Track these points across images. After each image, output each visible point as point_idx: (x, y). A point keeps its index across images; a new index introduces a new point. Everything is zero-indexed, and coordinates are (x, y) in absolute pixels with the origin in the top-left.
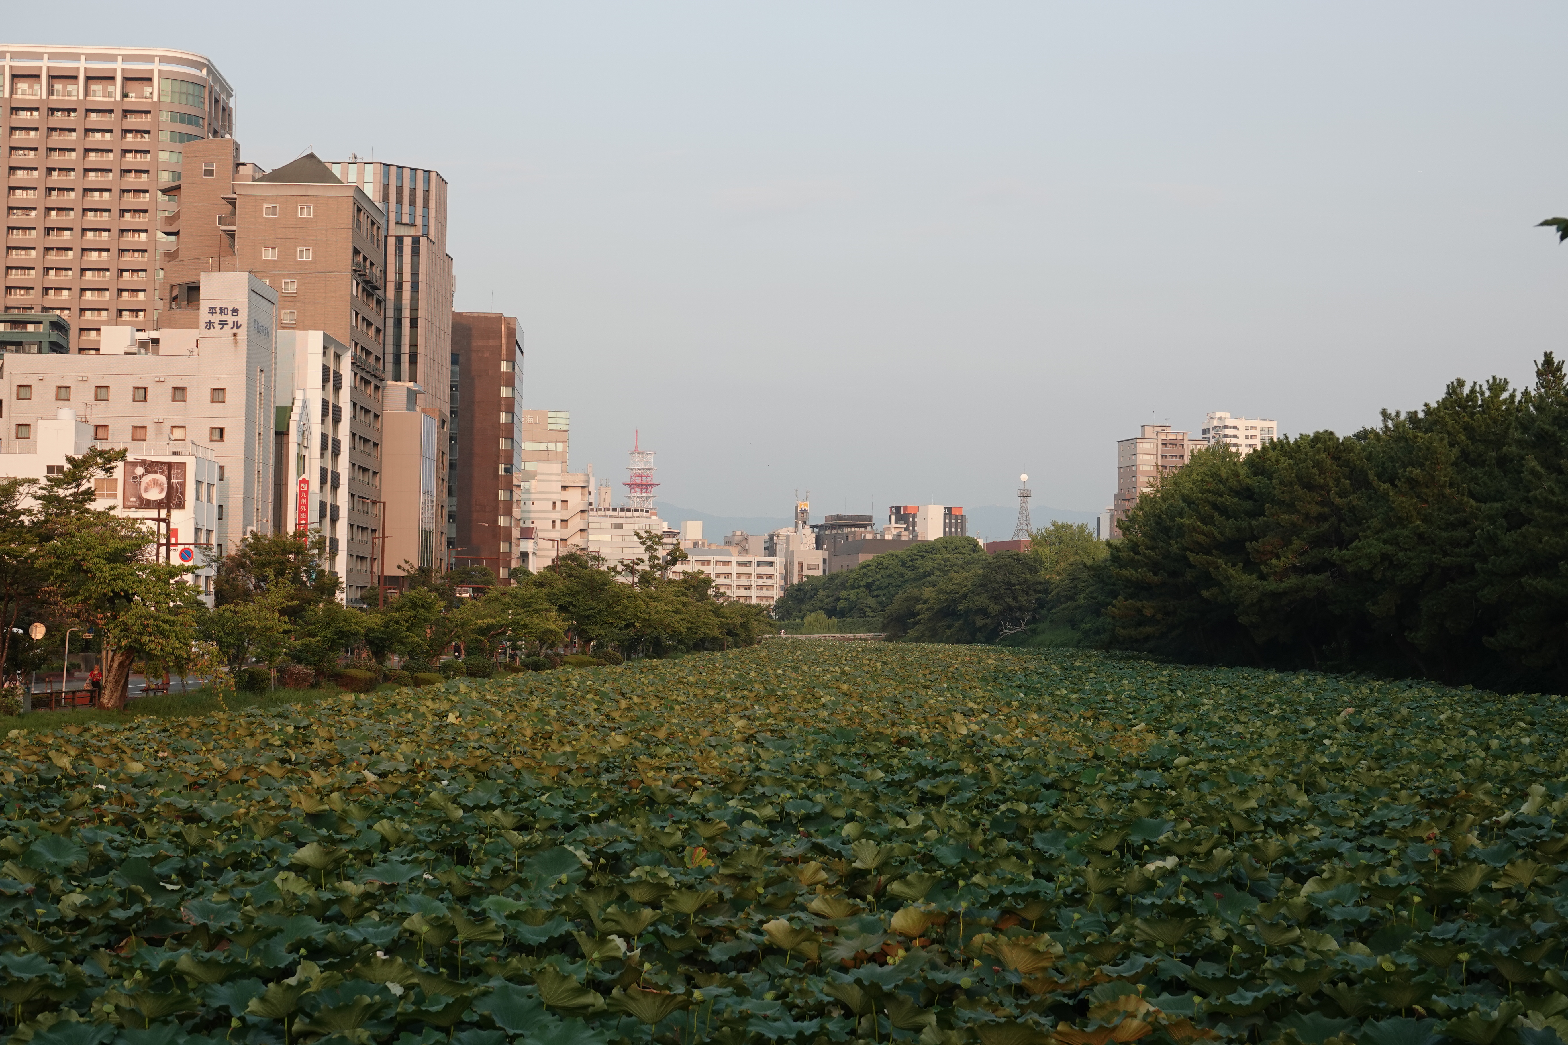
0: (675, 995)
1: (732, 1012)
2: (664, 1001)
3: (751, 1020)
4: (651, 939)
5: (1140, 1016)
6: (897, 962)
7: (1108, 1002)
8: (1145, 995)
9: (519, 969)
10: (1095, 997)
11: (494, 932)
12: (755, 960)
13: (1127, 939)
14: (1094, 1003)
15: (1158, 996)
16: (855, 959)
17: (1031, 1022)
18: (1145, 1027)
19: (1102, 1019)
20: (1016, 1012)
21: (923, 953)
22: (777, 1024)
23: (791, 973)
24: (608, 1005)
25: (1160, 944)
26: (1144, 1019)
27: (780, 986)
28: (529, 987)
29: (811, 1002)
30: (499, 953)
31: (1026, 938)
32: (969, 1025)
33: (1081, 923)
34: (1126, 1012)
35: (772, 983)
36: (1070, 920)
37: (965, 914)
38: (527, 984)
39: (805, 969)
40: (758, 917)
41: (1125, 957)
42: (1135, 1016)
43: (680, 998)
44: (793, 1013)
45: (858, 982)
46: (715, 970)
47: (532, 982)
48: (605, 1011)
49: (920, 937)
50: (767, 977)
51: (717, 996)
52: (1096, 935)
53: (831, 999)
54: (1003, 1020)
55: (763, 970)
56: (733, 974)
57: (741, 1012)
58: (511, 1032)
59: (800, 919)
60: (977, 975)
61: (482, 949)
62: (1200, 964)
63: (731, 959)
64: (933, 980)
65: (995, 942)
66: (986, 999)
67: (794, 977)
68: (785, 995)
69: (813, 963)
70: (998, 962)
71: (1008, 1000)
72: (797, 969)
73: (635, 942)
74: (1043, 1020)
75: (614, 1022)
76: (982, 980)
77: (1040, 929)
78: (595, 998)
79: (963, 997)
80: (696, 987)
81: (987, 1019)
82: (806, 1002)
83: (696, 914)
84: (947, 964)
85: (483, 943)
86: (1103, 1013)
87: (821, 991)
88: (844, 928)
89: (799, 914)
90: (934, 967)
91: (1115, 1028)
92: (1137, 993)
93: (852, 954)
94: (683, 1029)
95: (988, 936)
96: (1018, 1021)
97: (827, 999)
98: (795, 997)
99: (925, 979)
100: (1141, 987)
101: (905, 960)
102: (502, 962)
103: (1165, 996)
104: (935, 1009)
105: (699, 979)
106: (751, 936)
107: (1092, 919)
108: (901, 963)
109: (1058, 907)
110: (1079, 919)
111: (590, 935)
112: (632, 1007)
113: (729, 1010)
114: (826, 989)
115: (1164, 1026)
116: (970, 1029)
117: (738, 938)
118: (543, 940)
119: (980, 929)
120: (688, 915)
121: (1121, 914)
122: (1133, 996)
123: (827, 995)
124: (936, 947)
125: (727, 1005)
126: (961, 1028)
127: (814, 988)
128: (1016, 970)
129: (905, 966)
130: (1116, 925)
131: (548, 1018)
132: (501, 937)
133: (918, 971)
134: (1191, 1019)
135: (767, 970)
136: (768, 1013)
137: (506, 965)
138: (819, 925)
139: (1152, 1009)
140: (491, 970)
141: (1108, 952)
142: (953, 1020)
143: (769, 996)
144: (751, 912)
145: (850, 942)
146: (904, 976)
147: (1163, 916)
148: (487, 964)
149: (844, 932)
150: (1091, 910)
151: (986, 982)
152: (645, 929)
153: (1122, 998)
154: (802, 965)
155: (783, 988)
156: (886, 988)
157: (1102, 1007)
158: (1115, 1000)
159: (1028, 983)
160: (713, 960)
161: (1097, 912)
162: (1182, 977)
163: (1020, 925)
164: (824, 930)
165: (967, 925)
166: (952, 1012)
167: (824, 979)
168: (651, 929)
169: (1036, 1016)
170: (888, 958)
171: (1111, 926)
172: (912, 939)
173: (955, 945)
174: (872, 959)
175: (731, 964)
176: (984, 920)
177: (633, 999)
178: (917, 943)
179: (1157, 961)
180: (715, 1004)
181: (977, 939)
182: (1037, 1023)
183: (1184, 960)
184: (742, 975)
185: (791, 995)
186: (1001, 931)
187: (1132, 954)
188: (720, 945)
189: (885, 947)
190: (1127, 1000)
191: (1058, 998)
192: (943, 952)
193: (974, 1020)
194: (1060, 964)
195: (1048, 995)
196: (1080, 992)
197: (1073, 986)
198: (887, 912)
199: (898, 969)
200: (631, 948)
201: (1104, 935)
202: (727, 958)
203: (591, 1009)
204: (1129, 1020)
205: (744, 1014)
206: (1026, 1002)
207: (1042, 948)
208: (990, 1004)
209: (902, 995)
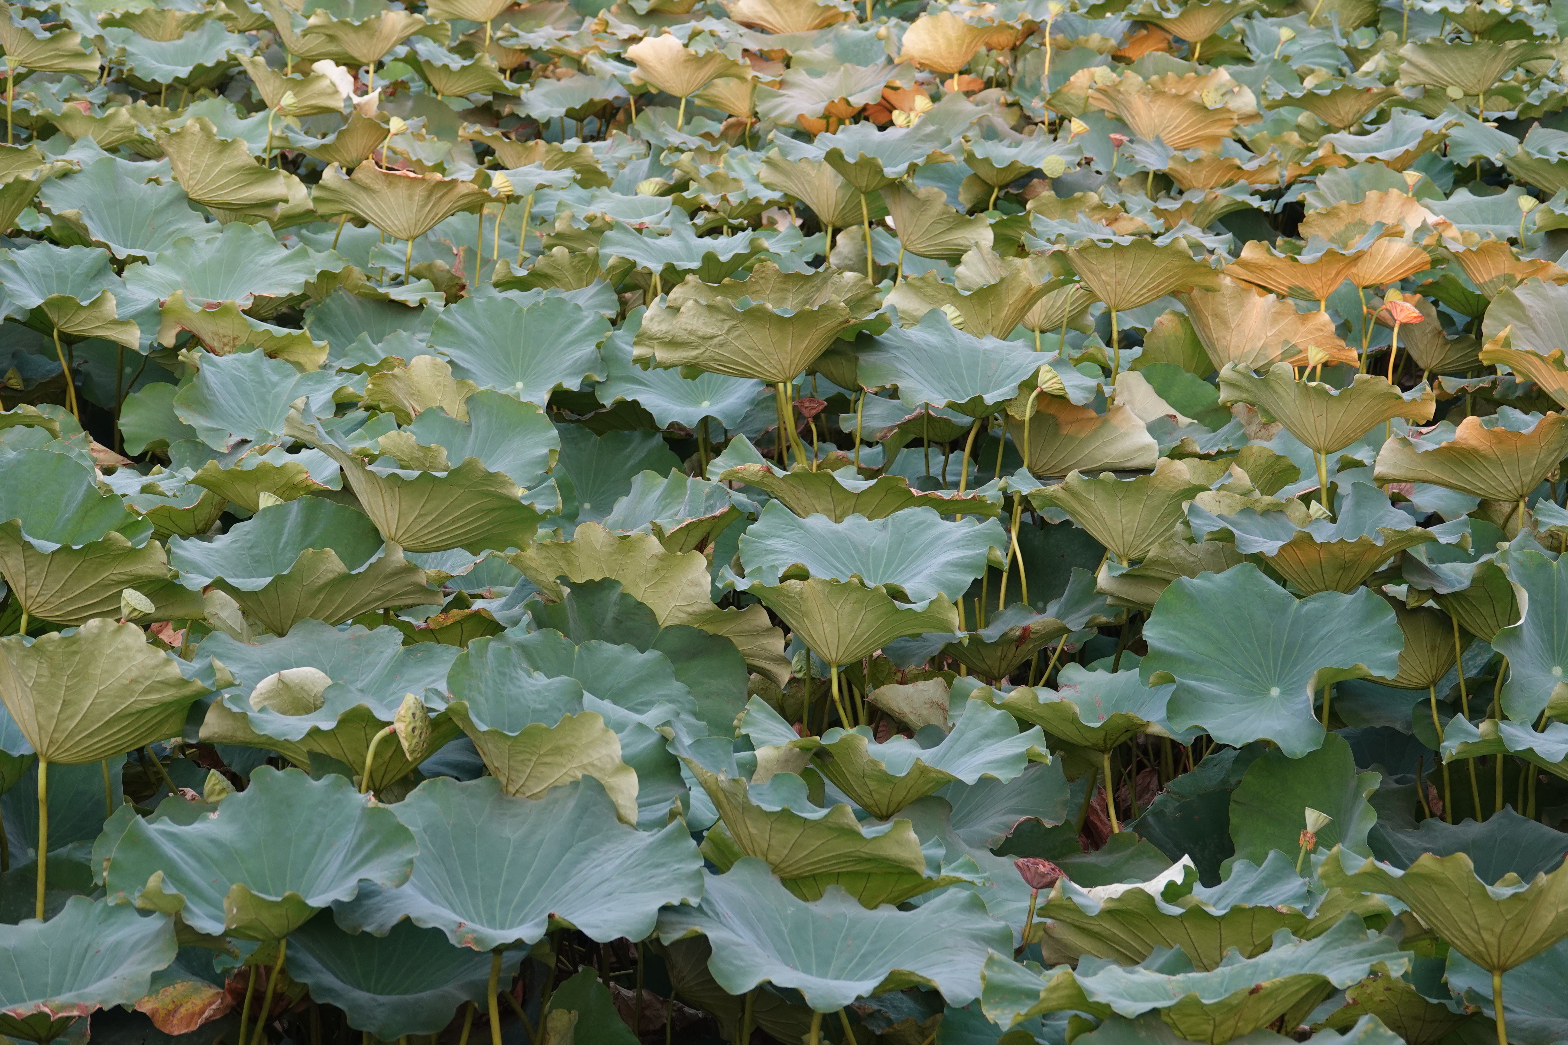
0: (454, 182)
1: (573, 218)
2: (430, 194)
3: (608, 233)
4: (405, 73)
5: (1409, 234)
6: (915, 120)
7: (1343, 203)
8: (1420, 193)
9: (132, 128)
10: (1320, 196)
11: (78, 55)
12: (621, 116)
13: (1390, 83)
14: (1313, 206)
15: (1447, 196)
16: (826, 116)
17: (1183, 244)
18: (1416, 255)
19: (1332, 240)
20: (1156, 225)
21: (968, 106)
22: (662, 242)
23: (695, 142)
24: (316, 200)
25: (1454, 92)
26: (1416, 241)
27: (672, 167)
28: (152, 164)
29: (734, 199)
30: (89, 96)
31: (1181, 77)
32: (1057, 247)
33: (1295, 48)
34: (1381, 225)
35: (656, 162)
36: (1270, 44)
37: (1057, 27)
38: (148, 158)
39: (724, 135)
40: (627, 29)
41: (1382, 118)
42: (1400, 234)
43: (462, 189)
44: (699, 221)
45: (834, 158)
46: (538, 136)
47: (159, 155)
48: (310, 213)
49: (961, 73)
50: (643, 149)
51: (541, 187)
52: (1324, 73)
53: (776, 195)
54: (1126, 241)
55: (636, 136)
56: (572, 143)
57: (590, 219)
58: (122, 253)
59: (712, 34)
60: (1079, 150)
61: (55, 88)
62: (1536, 132)
63: (571, 113)
64: (987, 161)
65: (1116, 86)
66: (1094, 198)
67: (699, 150)
68: (683, 186)
69: (741, 124)
70: (1121, 124)
71: (1138, 200)
72: (707, 136)
73: (370, 78)
74: (1209, 241)
75: (328, 237)
76: (1088, 161)
77: (1210, 60)
78: (289, 186)
79: (1047, 194)
80: (497, 167)
81: (1095, 237)
82: (724, 199)
83: (497, 22)
84: (1018, 129)
85: (56, 76)
86: (1336, 227)
87: (756, 179)
88: (803, 53)
89: (709, 24)
90: (990, 134)
91: (1358, 257)
92: (1404, 187)
93: (820, 107)
94: (471, 253)
95: (1102, 73)
96: (1159, 242)
97: (766, 195)
98: (702, 189)
99: (970, 158)
100: (1412, 176)
101: (928, 118)
102: (99, 114)
103: (1463, 195)
104: (991, 217)
105: (504, 151)
106: (612, 67)
107: (1319, 41)
108: (923, 123)
109: (1248, 16)
110: (1292, 40)
111: (277, 63)
112: (365, 206)
113: (566, 214)
114: (765, 173)
115: (1456, 256)
116: (1060, 255)
117: (582, 69)
118: (183, 72)
119: (1085, 58)
120: (481, 26)
121: (1379, 32)
122: (1395, 192)
123: (766, 186)
124: (995, 93)
125: (560, 204)
126: (1041, 253)
127: (739, 173)
128: (1158, 140)
129: (930, 129)
130: (1368, 53)
131: (195, 225)
132: (95, 64)
133: (957, 140)
134: (1513, 242)
135: (646, 136)
136: (647, 220)
137: (105, 121)
138: (754, 47)
139: (1432, 219)
140: (74, 128)
141: (1348, 108)
142: (1024, 237)
143: (649, 187)
144: (612, 20)
145: (816, 81)
146: (929, 148)
147: (1465, 36)
148: (66, 116)
149: (803, 62)
150: (1316, 22)
151: (1094, 167)
152: (389, 52)
153: (1373, 195)
154: (716, 128)
155: (677, 173)
156: (891, 172)
157: (1331, 213)
158: (1358, 199)
159: (1179, 168)
160: (534, 115)
161: (1329, 28)
162: (1497, 159)
163: (1169, 50)
164: (761, 57)
165: (1059, 50)
166: (1024, 223)
167: (761, 155)
168: (402, 51)
169: (1195, 233)
170: (895, 113)
171: (1356, 57)
172: (945, 77)
173: (1035, 90)
174: (860, 115)
175: (571, 123)
176: (1095, 39)
177: (366, 189)
178: (954, 85)
179: (1449, 126)
180: (536, 202)
181: (1080, 79)
182: (1197, 247)
183: (1503, 124)
184: (591, 144)
185: (693, 186)
186: (1129, 62)
187: (1396, 111)
188: (546, 86)
189: (890, 94)
190: (1381, 200)
191: (1240, 198)
192: (1010, 105)
193: (1069, 240)
194: (1247, 132)
195: (1219, 192)
196: (1288, 187)
197: (1274, 175)
198: (894, 21)
199: (916, 136)
200: (361, 90)
201: (1341, 74)
202: (562, 111)
203: (281, 209)
204: (1385, 241)
205: (598, 223)
206: (1173, 205)
207: (1211, 100)
208: (1102, 207)
209: (923, 188)
